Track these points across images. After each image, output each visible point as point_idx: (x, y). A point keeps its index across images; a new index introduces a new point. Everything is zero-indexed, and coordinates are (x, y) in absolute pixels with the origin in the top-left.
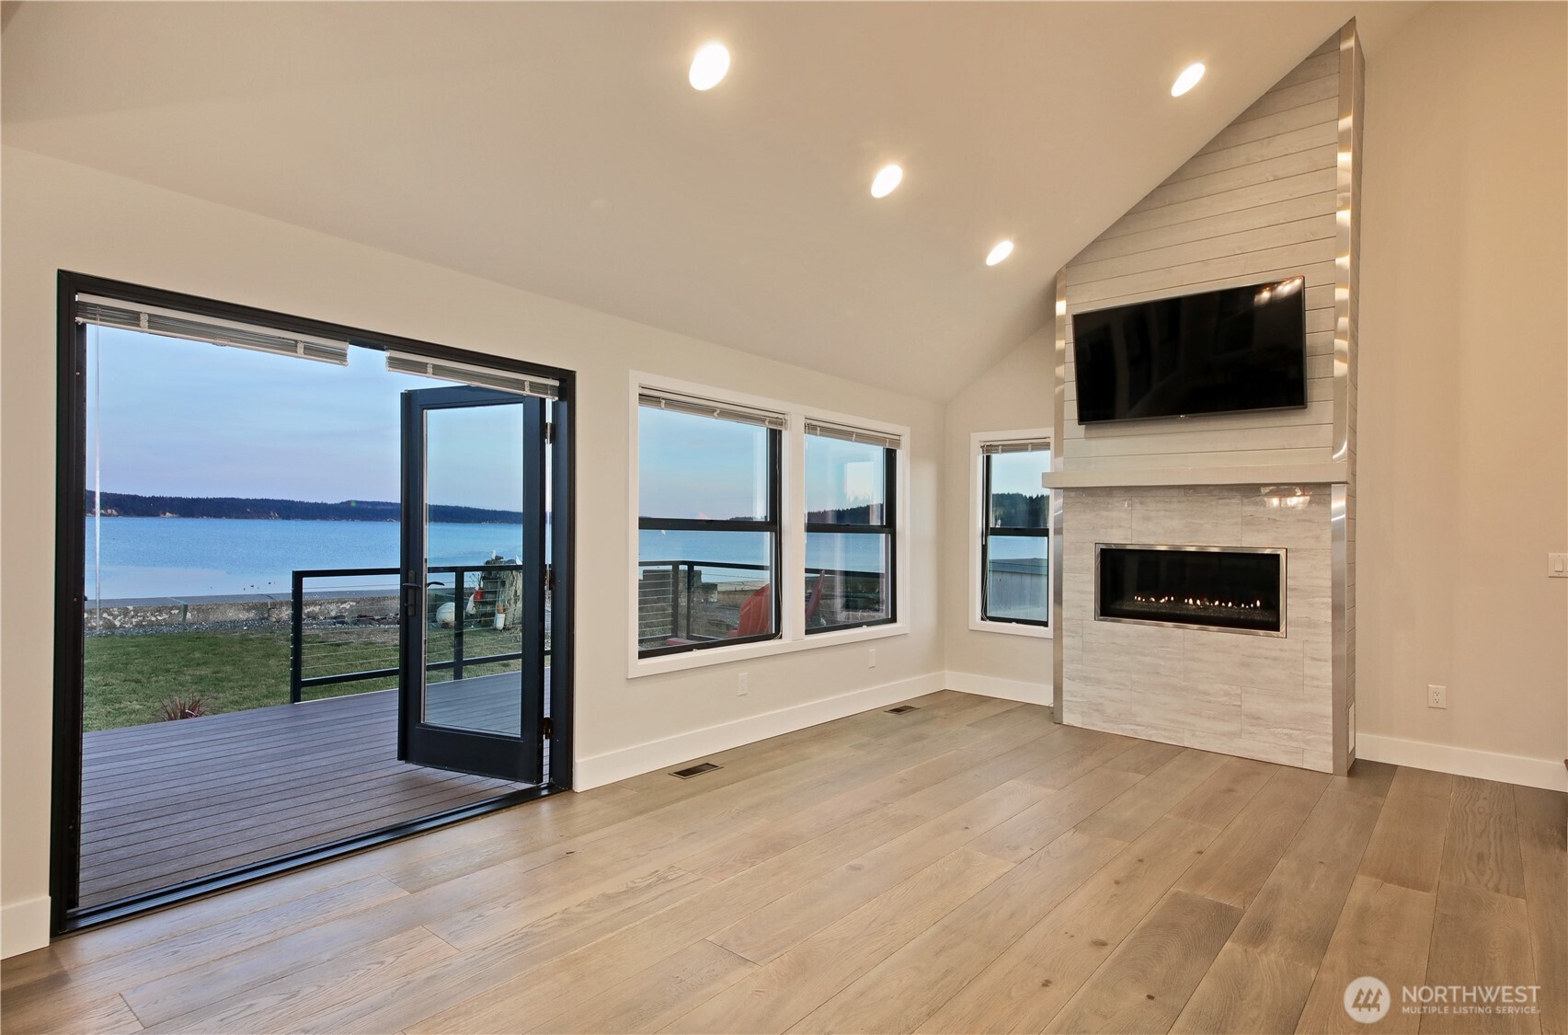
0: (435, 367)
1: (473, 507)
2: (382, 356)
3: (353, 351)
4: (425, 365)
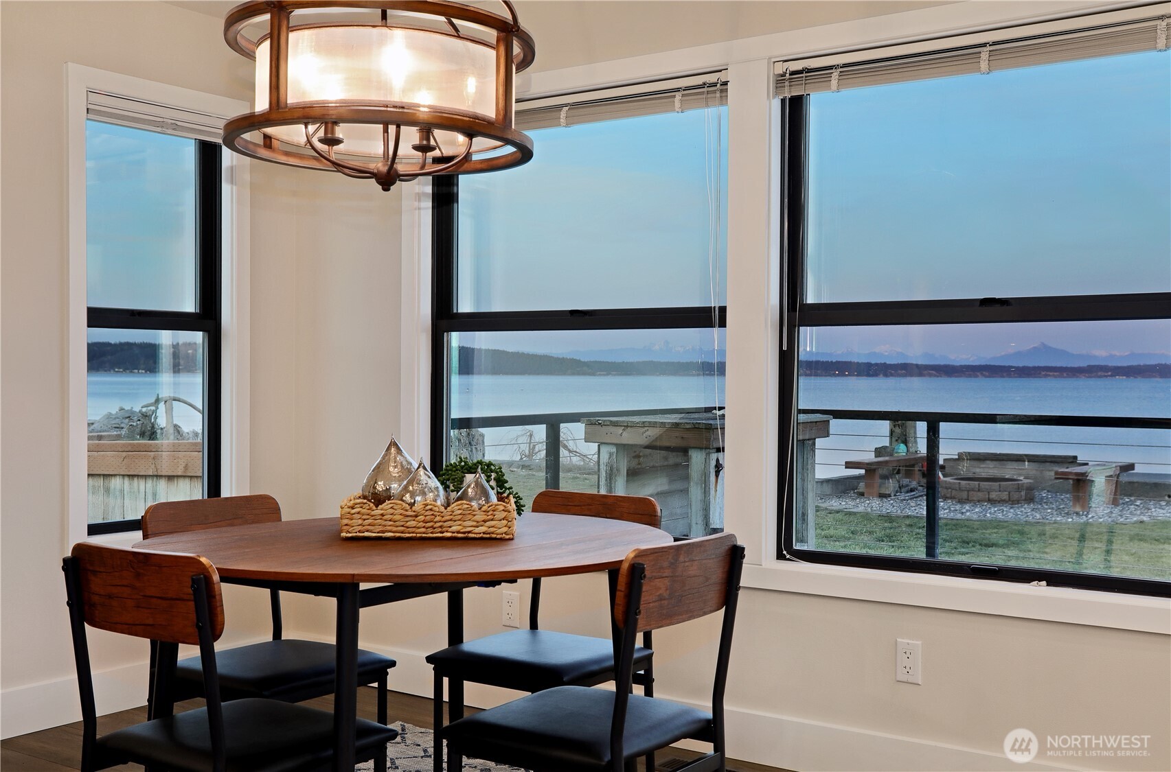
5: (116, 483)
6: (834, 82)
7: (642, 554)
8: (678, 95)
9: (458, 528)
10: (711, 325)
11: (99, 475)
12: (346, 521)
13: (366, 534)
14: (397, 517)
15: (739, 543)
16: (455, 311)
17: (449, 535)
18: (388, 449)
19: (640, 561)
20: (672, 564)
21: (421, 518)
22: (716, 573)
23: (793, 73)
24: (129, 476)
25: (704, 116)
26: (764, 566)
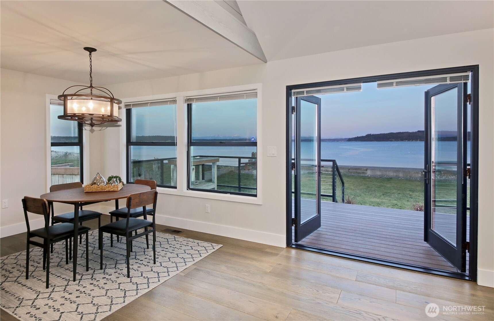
0: (397, 82)
1: (379, 133)
2: (375, 84)
3: (362, 85)
4: (393, 83)
5: (65, 176)
6: (195, 101)
7: (131, 195)
8: (169, 102)
9: (108, 189)
10: (175, 146)
11: (61, 174)
12: (85, 189)
13: (89, 191)
14: (95, 188)
15: (157, 191)
16: (131, 141)
17: (106, 191)
18: (97, 174)
19: (131, 196)
20: (139, 196)
21: (100, 188)
22: (152, 197)
23: (188, 99)
24: (67, 174)
25: (173, 106)
26: (184, 191)
